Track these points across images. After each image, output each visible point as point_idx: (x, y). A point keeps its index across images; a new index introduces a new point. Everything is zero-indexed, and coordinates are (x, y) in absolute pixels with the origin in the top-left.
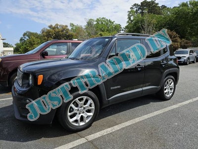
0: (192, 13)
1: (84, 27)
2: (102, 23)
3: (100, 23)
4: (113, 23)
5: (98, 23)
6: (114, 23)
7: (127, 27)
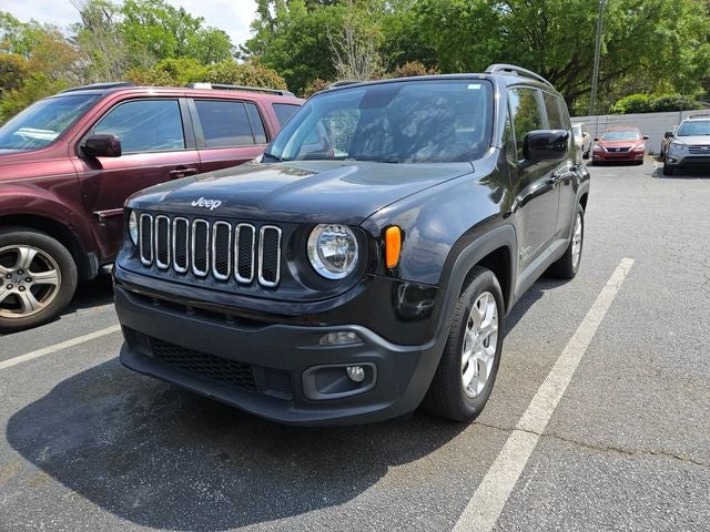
0: (468, 10)
1: (69, 34)
2: (152, 22)
3: (142, 19)
4: (197, 23)
5: (132, 19)
6: (204, 26)
7: (253, 46)
